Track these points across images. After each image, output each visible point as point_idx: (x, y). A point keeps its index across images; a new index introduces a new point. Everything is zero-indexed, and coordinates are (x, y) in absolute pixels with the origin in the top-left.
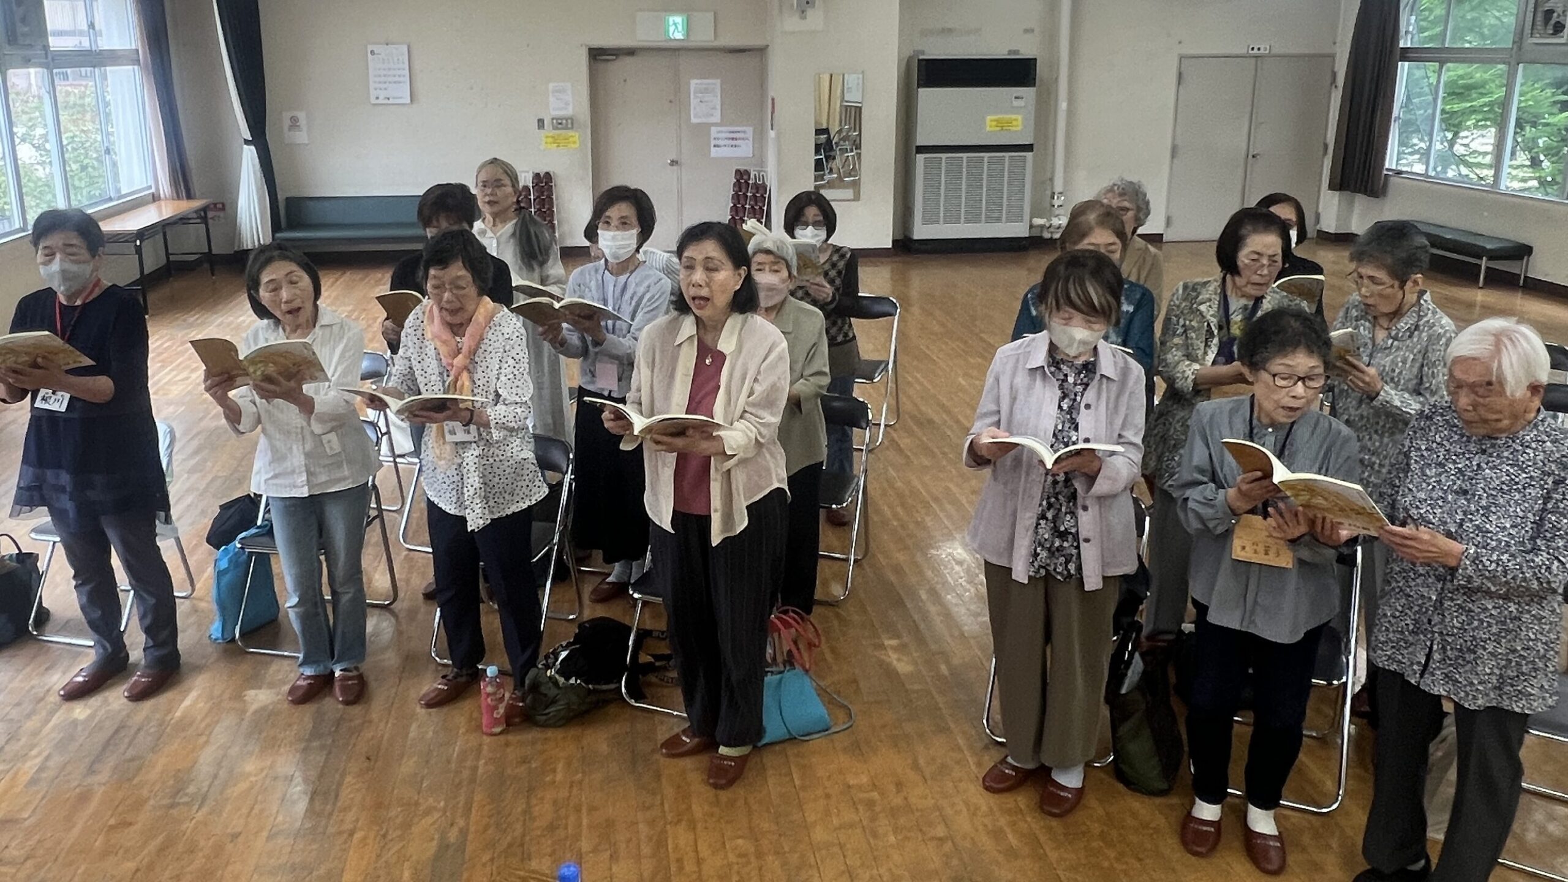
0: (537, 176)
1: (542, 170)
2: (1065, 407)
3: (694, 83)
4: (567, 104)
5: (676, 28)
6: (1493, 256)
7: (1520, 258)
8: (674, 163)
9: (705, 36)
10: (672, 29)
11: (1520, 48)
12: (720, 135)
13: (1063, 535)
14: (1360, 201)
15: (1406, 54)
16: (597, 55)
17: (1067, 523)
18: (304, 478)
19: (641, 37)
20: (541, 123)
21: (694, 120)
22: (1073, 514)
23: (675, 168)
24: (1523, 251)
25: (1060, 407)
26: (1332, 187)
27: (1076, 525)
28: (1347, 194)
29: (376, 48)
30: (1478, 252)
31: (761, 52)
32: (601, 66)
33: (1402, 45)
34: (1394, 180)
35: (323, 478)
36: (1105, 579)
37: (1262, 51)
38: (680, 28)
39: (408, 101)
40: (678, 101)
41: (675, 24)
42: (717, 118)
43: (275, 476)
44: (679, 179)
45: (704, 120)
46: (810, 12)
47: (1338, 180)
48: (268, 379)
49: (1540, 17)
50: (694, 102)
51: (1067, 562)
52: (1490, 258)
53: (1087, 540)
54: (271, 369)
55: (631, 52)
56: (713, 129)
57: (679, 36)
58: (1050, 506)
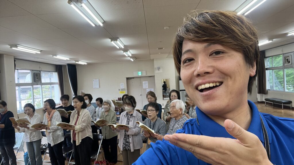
0: (119, 98)
1: (119, 97)
2: (128, 121)
3: (143, 82)
4: (123, 86)
5: (140, 74)
6: (284, 103)
7: (290, 103)
8: (141, 95)
9: (144, 75)
10: (139, 74)
11: (284, 66)
13: (127, 142)
14: (264, 95)
15: (267, 69)
16: (128, 79)
17: (128, 140)
18: (29, 139)
19: (134, 75)
20: (119, 90)
21: (144, 88)
22: (129, 139)
23: (141, 96)
24: (290, 102)
25: (127, 121)
26: (258, 93)
27: (129, 140)
28: (261, 94)
29: (94, 80)
30: (281, 103)
31: (154, 76)
32: (129, 80)
33: (266, 67)
34: (269, 91)
35: (32, 139)
36: (134, 150)
39: (99, 87)
40: (141, 85)
42: (147, 87)
43: (26, 138)
44: (142, 98)
45: (145, 88)
46: (160, 70)
47: (259, 92)
48: (21, 124)
49: (286, 60)
50: (144, 85)
51: (128, 147)
52: (284, 104)
53: (131, 143)
54: (21, 123)
55: (133, 78)
56: (147, 89)
58: (125, 137)
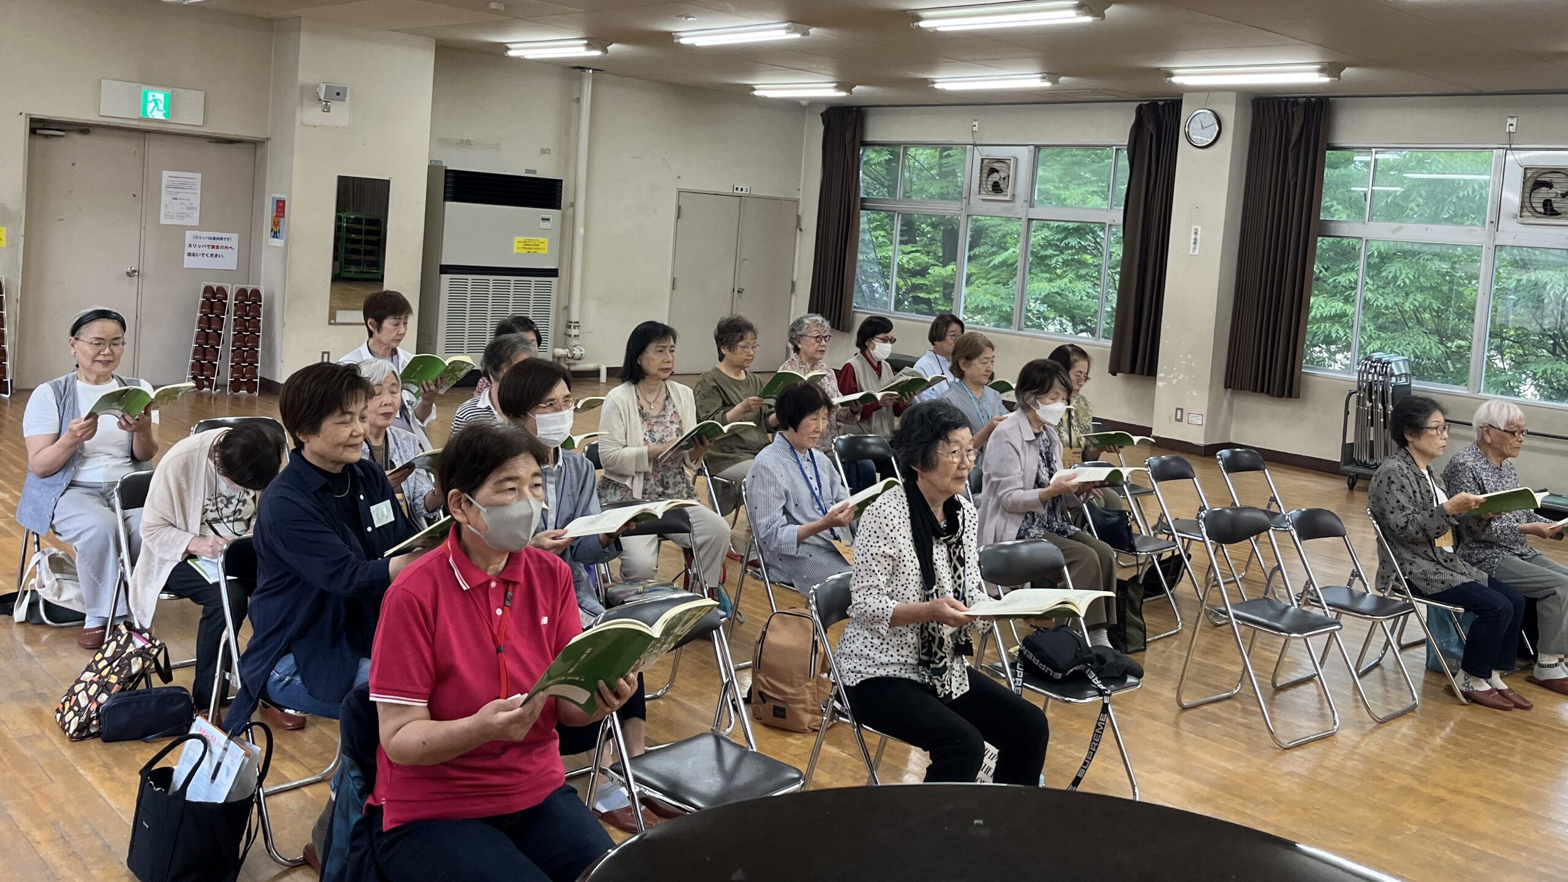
3: (166, 174)
5: (155, 106)
8: (133, 273)
9: (191, 119)
10: (150, 106)
11: (968, 203)
12: (197, 242)
15: (866, 204)
16: (38, 127)
19: (109, 109)
21: (163, 221)
23: (135, 279)
31: (261, 146)
32: (42, 142)
37: (744, 192)
38: (161, 106)
40: (145, 193)
41: (155, 101)
42: (195, 221)
44: (139, 293)
45: (177, 221)
46: (334, 106)
50: (165, 198)
55: (84, 129)
56: (189, 234)
57: (159, 115)
